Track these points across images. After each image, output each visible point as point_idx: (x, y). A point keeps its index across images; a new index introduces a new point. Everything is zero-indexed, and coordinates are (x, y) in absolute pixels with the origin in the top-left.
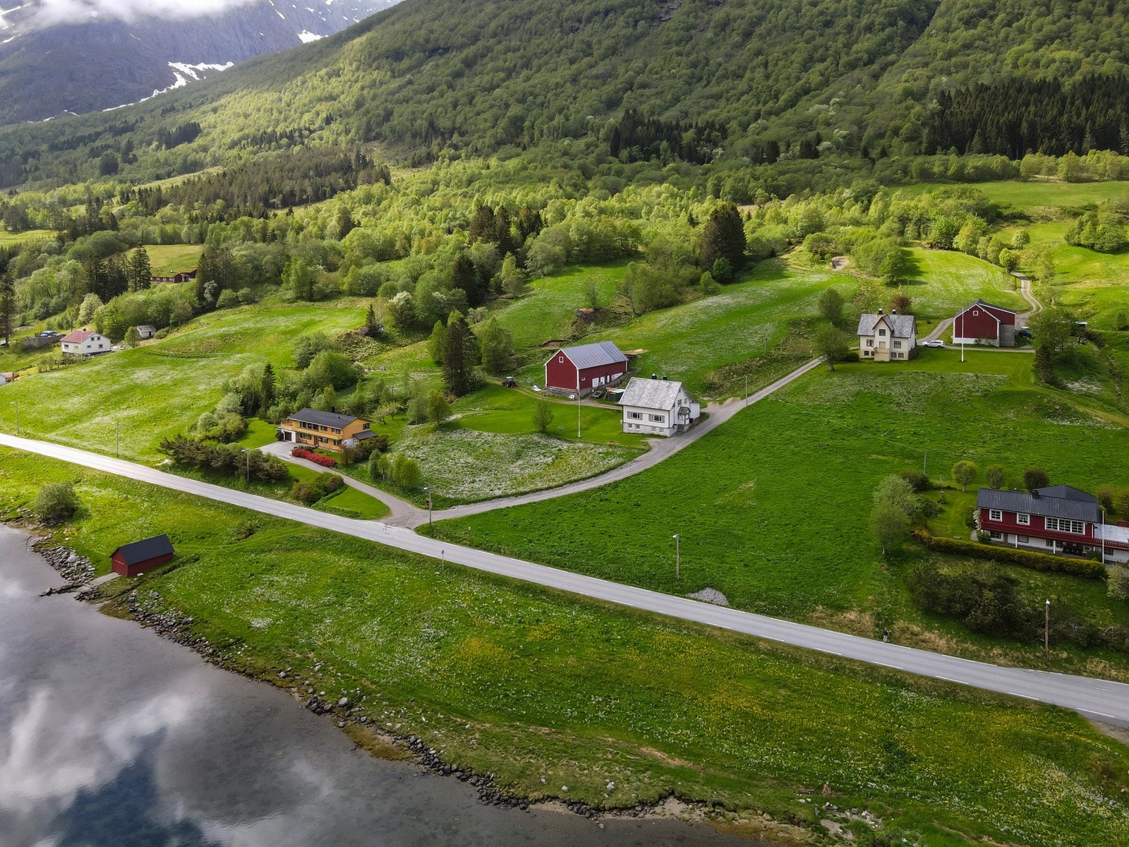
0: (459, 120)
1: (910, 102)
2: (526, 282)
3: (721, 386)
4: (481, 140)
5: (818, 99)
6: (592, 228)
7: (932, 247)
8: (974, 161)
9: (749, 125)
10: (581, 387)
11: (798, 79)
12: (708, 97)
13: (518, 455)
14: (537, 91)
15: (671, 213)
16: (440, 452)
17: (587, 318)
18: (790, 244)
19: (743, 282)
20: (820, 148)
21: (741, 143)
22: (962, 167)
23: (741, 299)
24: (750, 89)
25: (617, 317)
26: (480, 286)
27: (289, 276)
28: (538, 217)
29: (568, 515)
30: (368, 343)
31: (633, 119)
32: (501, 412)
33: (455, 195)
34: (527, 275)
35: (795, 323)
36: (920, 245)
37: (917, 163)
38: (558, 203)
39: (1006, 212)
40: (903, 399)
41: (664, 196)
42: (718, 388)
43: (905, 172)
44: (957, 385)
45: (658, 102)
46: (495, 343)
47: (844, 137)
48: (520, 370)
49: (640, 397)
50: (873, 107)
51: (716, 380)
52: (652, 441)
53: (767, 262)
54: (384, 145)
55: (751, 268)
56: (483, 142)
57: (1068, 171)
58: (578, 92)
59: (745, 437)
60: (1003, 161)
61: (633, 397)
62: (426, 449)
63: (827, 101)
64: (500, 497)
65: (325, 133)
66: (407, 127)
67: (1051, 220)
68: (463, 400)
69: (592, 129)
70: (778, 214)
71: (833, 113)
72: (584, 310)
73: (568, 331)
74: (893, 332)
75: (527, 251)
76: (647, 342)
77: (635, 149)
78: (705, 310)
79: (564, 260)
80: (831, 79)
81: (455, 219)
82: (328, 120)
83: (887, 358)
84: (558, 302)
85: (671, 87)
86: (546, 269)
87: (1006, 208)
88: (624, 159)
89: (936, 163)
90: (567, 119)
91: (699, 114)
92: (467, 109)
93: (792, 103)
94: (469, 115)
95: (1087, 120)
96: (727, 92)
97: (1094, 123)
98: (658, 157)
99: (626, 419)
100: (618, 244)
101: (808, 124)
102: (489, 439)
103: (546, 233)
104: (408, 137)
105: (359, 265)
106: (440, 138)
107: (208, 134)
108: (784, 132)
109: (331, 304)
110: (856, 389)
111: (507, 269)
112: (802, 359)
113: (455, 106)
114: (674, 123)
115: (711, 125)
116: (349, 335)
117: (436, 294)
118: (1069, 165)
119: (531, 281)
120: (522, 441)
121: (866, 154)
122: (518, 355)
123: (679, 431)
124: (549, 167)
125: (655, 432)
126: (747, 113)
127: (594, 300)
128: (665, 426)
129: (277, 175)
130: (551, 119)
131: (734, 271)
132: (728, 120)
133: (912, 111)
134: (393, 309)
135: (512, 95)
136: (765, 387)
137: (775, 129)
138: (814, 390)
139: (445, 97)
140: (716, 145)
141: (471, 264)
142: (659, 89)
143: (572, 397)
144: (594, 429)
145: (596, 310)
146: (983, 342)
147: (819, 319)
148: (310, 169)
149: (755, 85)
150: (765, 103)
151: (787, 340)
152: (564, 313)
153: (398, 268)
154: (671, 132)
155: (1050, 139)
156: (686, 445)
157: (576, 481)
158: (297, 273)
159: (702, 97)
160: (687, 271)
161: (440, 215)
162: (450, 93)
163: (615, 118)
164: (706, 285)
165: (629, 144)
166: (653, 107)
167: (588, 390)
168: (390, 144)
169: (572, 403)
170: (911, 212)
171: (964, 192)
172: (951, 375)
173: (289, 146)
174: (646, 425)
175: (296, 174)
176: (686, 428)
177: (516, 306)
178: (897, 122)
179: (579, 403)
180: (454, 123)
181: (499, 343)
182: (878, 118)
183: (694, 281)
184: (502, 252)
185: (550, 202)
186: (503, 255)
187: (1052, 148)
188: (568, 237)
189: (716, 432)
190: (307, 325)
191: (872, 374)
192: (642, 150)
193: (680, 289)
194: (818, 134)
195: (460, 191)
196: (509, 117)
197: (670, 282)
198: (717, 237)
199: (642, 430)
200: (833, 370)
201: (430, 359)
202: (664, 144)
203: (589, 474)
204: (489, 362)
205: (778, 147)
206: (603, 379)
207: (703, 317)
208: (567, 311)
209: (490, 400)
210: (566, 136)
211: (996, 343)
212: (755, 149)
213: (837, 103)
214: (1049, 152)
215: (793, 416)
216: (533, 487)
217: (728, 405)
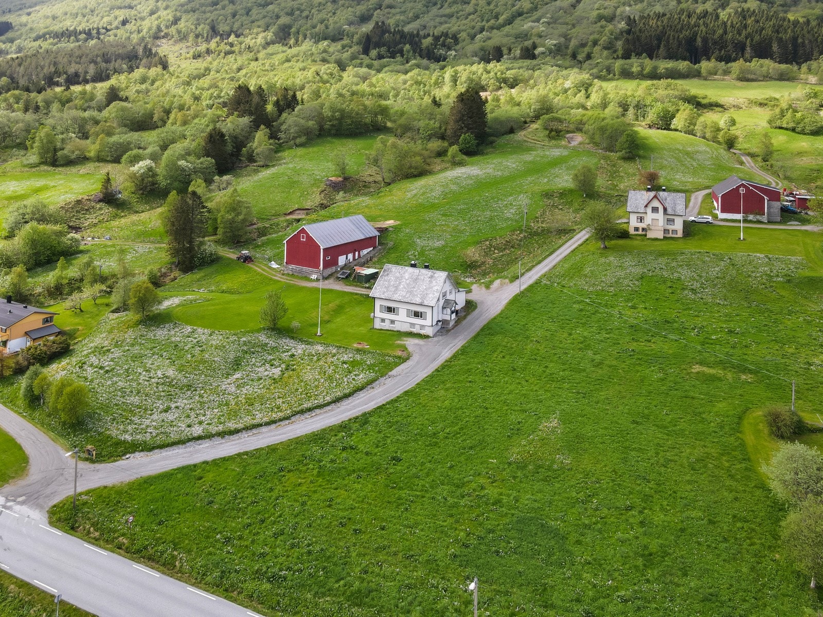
0: (236, 26)
1: (603, 23)
2: (276, 152)
3: (483, 263)
4: (254, 41)
5: (530, 19)
6: (344, 106)
7: (650, 127)
8: (664, 65)
9: (475, 36)
10: (325, 267)
11: (514, 6)
12: (442, 16)
13: (237, 364)
14: (303, 7)
15: (416, 96)
16: (135, 358)
17: (336, 187)
18: (525, 122)
19: (487, 154)
20: (536, 52)
21: (471, 48)
22: (655, 68)
23: (488, 171)
24: (476, 11)
25: (366, 185)
26: (232, 155)
27: (34, 142)
28: (294, 96)
29: (292, 478)
30: (100, 209)
31: (381, 29)
32: (228, 297)
33: (223, 79)
34: (280, 145)
35: (548, 195)
36: (640, 126)
37: (618, 64)
38: (314, 86)
39: (704, 101)
40: (696, 285)
41: (409, 83)
42: (480, 266)
43: (609, 70)
44: (750, 268)
45: (402, 18)
46: (233, 214)
47: (555, 45)
48: (259, 241)
49: (397, 288)
50: (574, 26)
51: (477, 257)
52: (410, 343)
53: (508, 137)
54: (171, 42)
55: (492, 143)
56: (255, 42)
57: (740, 73)
58: (337, 9)
59: (527, 338)
60: (688, 65)
61: (387, 288)
62: (117, 353)
63: (538, 20)
64: (199, 438)
65: (120, 32)
66: (191, 30)
67: (741, 108)
68: (189, 277)
69: (348, 35)
70: (512, 99)
71: (543, 29)
72: (333, 179)
73: (316, 199)
74: (665, 209)
75: (281, 124)
76: (397, 213)
77: (383, 50)
78: (455, 181)
79: (317, 133)
80: (539, 6)
81: (219, 97)
82: (124, 23)
83: (660, 235)
84: (308, 170)
85: (413, 8)
86: (298, 141)
87: (703, 98)
88: (374, 57)
89: (635, 65)
90: (327, 27)
91: (435, 27)
92: (244, 18)
93: (509, 22)
94: (245, 23)
95: (747, 38)
96: (457, 12)
97: (752, 40)
98: (402, 56)
99: (378, 314)
100: (368, 120)
101: (525, 36)
102: (203, 338)
103: (300, 110)
104: (191, 37)
105: (109, 134)
106: (219, 37)
107: (17, 31)
108: (505, 40)
109: (74, 170)
110: (638, 270)
111: (260, 141)
112: (565, 232)
113: (234, 15)
114: (415, 32)
115: (446, 35)
116: (79, 202)
117: (182, 163)
118: (741, 69)
119: (284, 151)
120: (245, 344)
121: (574, 56)
122: (260, 225)
123: (444, 328)
124: (310, 60)
125: (415, 330)
126: (473, 28)
127: (343, 170)
128: (427, 325)
129: (65, 60)
130: (314, 27)
131: (478, 145)
132: (459, 32)
133: (607, 29)
134: (133, 176)
135: (282, 10)
136: (533, 266)
137: (497, 38)
138: (592, 272)
139: (226, 9)
140: (449, 49)
141: (222, 135)
142: (403, 9)
143: (314, 277)
144: (339, 320)
145: (346, 179)
146: (751, 217)
147: (571, 191)
148: (97, 56)
149: (479, 9)
150: (488, 21)
151: (544, 212)
152: (313, 182)
153: (151, 138)
154: (414, 40)
155: (720, 50)
156: (454, 350)
157: (310, 410)
158: (41, 140)
159: (437, 16)
160: (435, 145)
161: (206, 94)
162: (231, 6)
163: (367, 28)
164: (453, 157)
165: (378, 45)
166: (398, 21)
167: (333, 269)
168: (176, 42)
169: (314, 284)
170: (629, 100)
171: (669, 85)
172: (740, 256)
173: (86, 40)
174: (403, 321)
175: (84, 59)
176: (452, 324)
177: (266, 173)
178: (596, 36)
179: (321, 285)
180: (232, 28)
181: (239, 214)
182: (579, 34)
183: (441, 154)
184: (256, 126)
185: (307, 86)
186: (257, 127)
187: (722, 57)
188: (321, 114)
189: (489, 329)
190: (37, 191)
191: (651, 253)
192: (389, 51)
193: (428, 160)
194: (534, 43)
195: (228, 76)
196: (278, 25)
197: (421, 155)
198: (463, 116)
199: (397, 327)
200: (606, 247)
201: (162, 229)
202: (407, 47)
203: (328, 399)
204: (225, 233)
205: (502, 51)
206: (350, 256)
207: (454, 187)
208: (315, 180)
209: (219, 278)
210: (325, 39)
211: (764, 218)
212: (483, 52)
213: (546, 22)
214: (720, 59)
215: (576, 306)
216: (248, 420)
217: (497, 290)
